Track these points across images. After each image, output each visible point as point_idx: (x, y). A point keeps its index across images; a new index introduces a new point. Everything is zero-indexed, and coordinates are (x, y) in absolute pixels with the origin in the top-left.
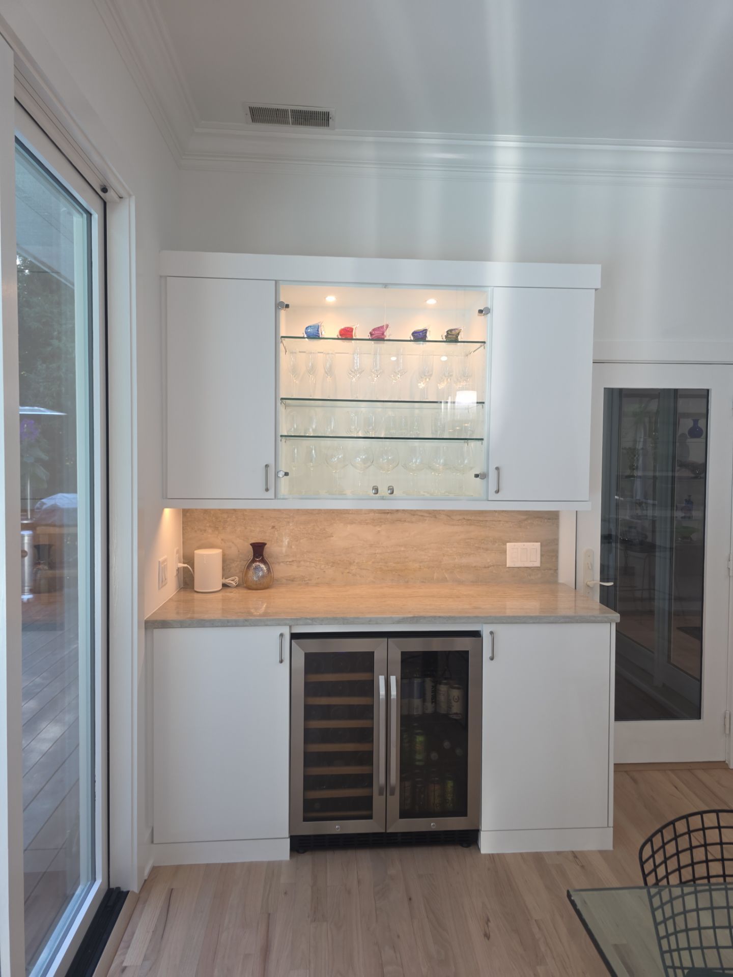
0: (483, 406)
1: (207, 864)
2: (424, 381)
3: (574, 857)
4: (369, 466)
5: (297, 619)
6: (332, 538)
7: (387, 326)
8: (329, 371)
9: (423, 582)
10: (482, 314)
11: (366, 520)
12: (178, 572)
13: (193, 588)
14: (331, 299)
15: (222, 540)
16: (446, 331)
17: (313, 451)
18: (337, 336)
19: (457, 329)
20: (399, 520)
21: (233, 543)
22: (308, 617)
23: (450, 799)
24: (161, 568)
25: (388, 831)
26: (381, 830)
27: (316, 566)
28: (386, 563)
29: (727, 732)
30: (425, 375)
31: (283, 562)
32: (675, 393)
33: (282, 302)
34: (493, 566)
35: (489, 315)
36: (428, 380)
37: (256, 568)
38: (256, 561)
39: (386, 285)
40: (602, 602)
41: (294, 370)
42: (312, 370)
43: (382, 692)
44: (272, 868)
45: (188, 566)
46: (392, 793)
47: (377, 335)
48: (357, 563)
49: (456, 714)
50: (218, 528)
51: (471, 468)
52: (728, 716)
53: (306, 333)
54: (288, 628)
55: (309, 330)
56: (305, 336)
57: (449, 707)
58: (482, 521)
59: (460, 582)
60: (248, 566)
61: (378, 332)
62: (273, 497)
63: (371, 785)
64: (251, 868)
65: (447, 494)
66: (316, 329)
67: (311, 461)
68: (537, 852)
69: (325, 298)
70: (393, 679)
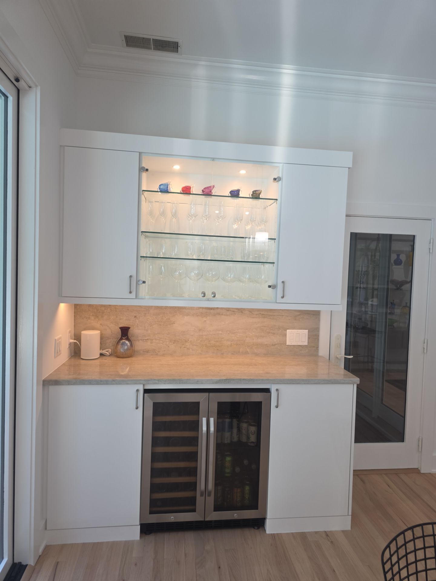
0: (275, 241)
1: (84, 543)
2: (237, 224)
3: (326, 535)
4: (200, 279)
5: (148, 380)
6: (174, 325)
7: (214, 186)
8: (175, 215)
9: (233, 354)
10: (276, 181)
11: (197, 313)
12: (70, 346)
13: (80, 356)
14: (177, 167)
15: (101, 324)
16: (252, 191)
17: (163, 267)
18: (180, 191)
19: (259, 190)
20: (219, 314)
21: (108, 326)
22: (156, 379)
23: (247, 498)
24: (56, 343)
25: (206, 520)
26: (201, 519)
27: (163, 342)
28: (209, 341)
29: (420, 450)
30: (237, 220)
31: (141, 340)
32: (390, 238)
33: (144, 167)
34: (278, 344)
35: (280, 182)
36: (239, 223)
37: (123, 344)
38: (123, 339)
39: (213, 159)
40: (345, 368)
41: (151, 213)
42: (163, 214)
43: (205, 428)
44: (128, 545)
45: (77, 341)
46: (209, 495)
47: (207, 192)
48: (191, 341)
49: (253, 442)
50: (98, 316)
51: (266, 282)
52: (421, 440)
53: (159, 189)
54: (142, 385)
55: (161, 187)
56: (159, 191)
57: (248, 438)
58: (272, 315)
59: (257, 355)
60: (117, 342)
61: (208, 190)
62: (135, 298)
63: (195, 489)
64: (113, 545)
65: (250, 297)
66: (166, 186)
67: (161, 274)
68: (302, 532)
69: (173, 166)
70: (212, 420)
